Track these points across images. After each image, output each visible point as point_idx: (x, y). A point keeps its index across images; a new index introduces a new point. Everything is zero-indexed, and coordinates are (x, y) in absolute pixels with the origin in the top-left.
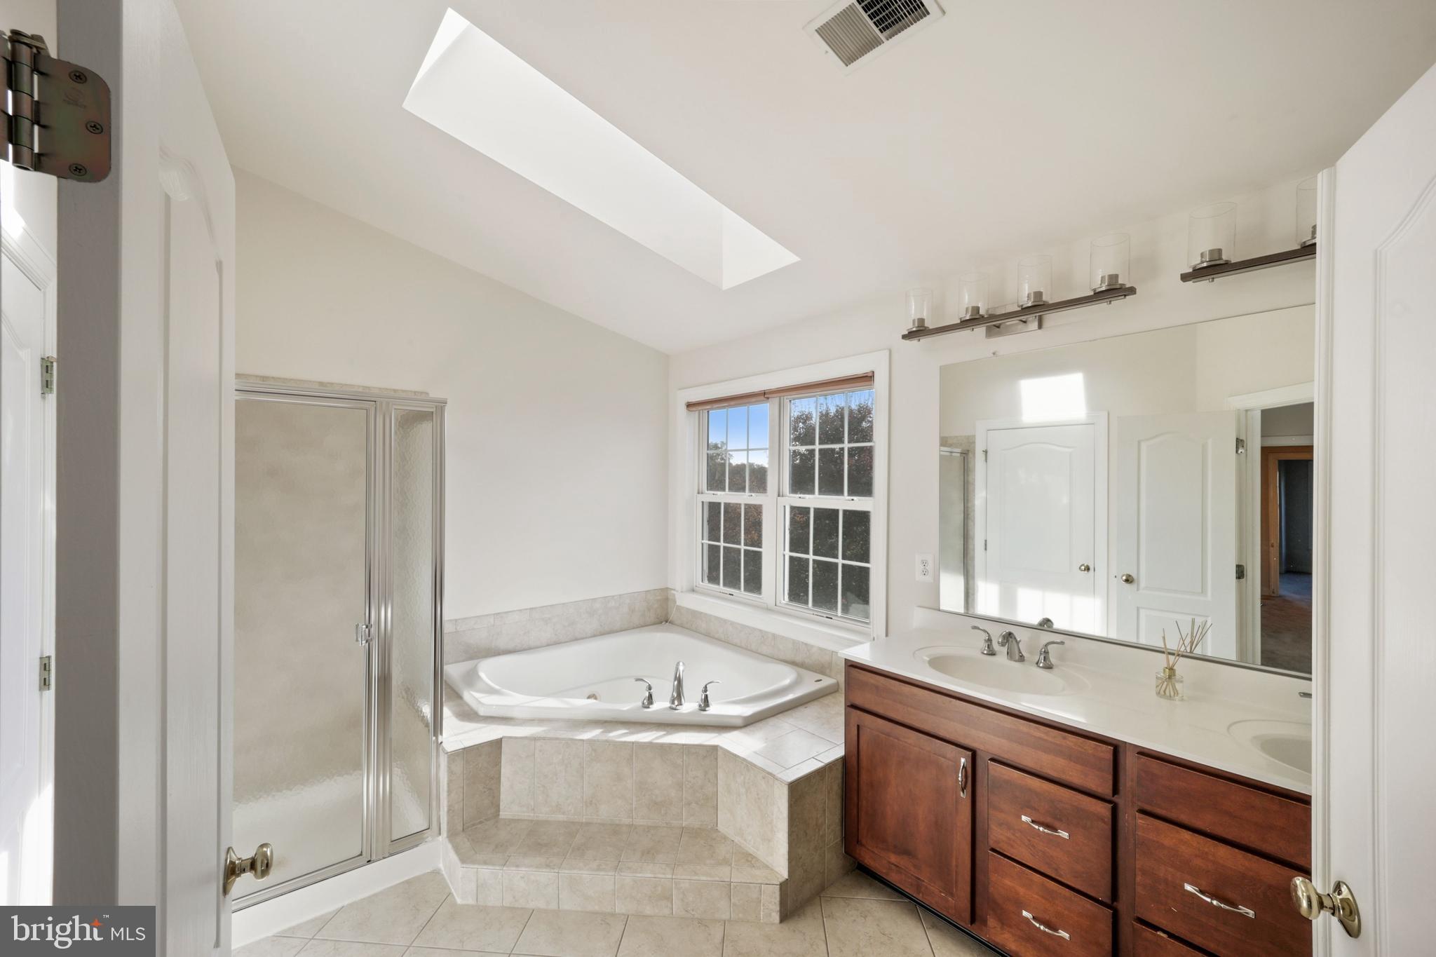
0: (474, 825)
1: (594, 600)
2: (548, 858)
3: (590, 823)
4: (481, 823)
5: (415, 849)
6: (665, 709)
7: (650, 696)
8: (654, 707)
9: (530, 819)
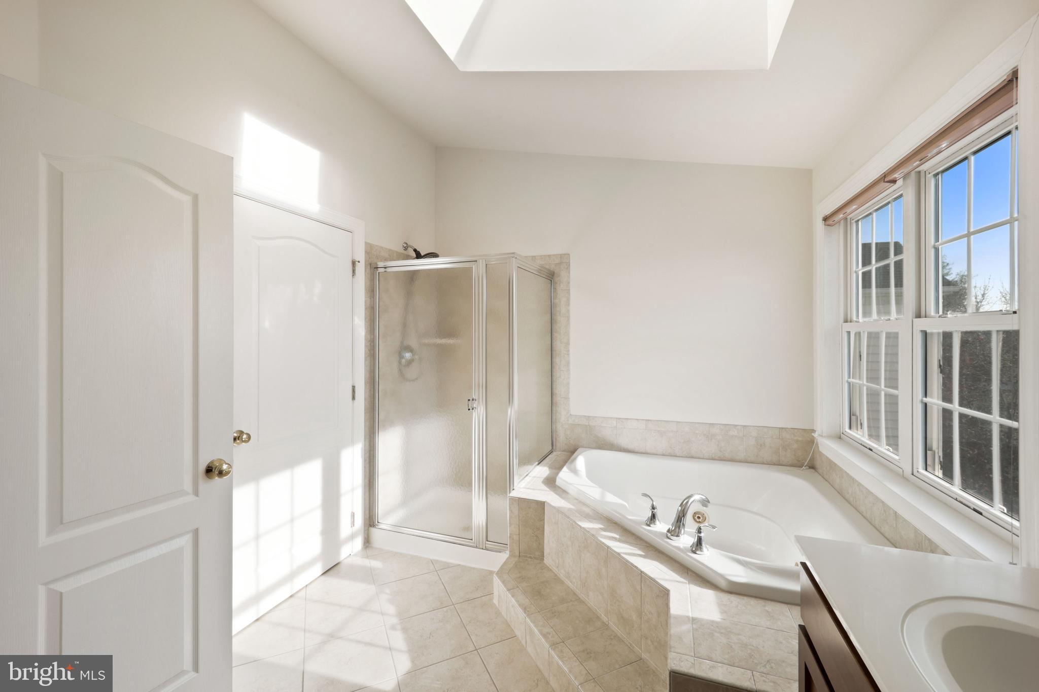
0: (526, 557)
1: (712, 425)
2: (531, 604)
3: (583, 602)
4: (531, 557)
5: (498, 554)
6: (662, 534)
7: (653, 517)
8: (653, 528)
9: (556, 573)
